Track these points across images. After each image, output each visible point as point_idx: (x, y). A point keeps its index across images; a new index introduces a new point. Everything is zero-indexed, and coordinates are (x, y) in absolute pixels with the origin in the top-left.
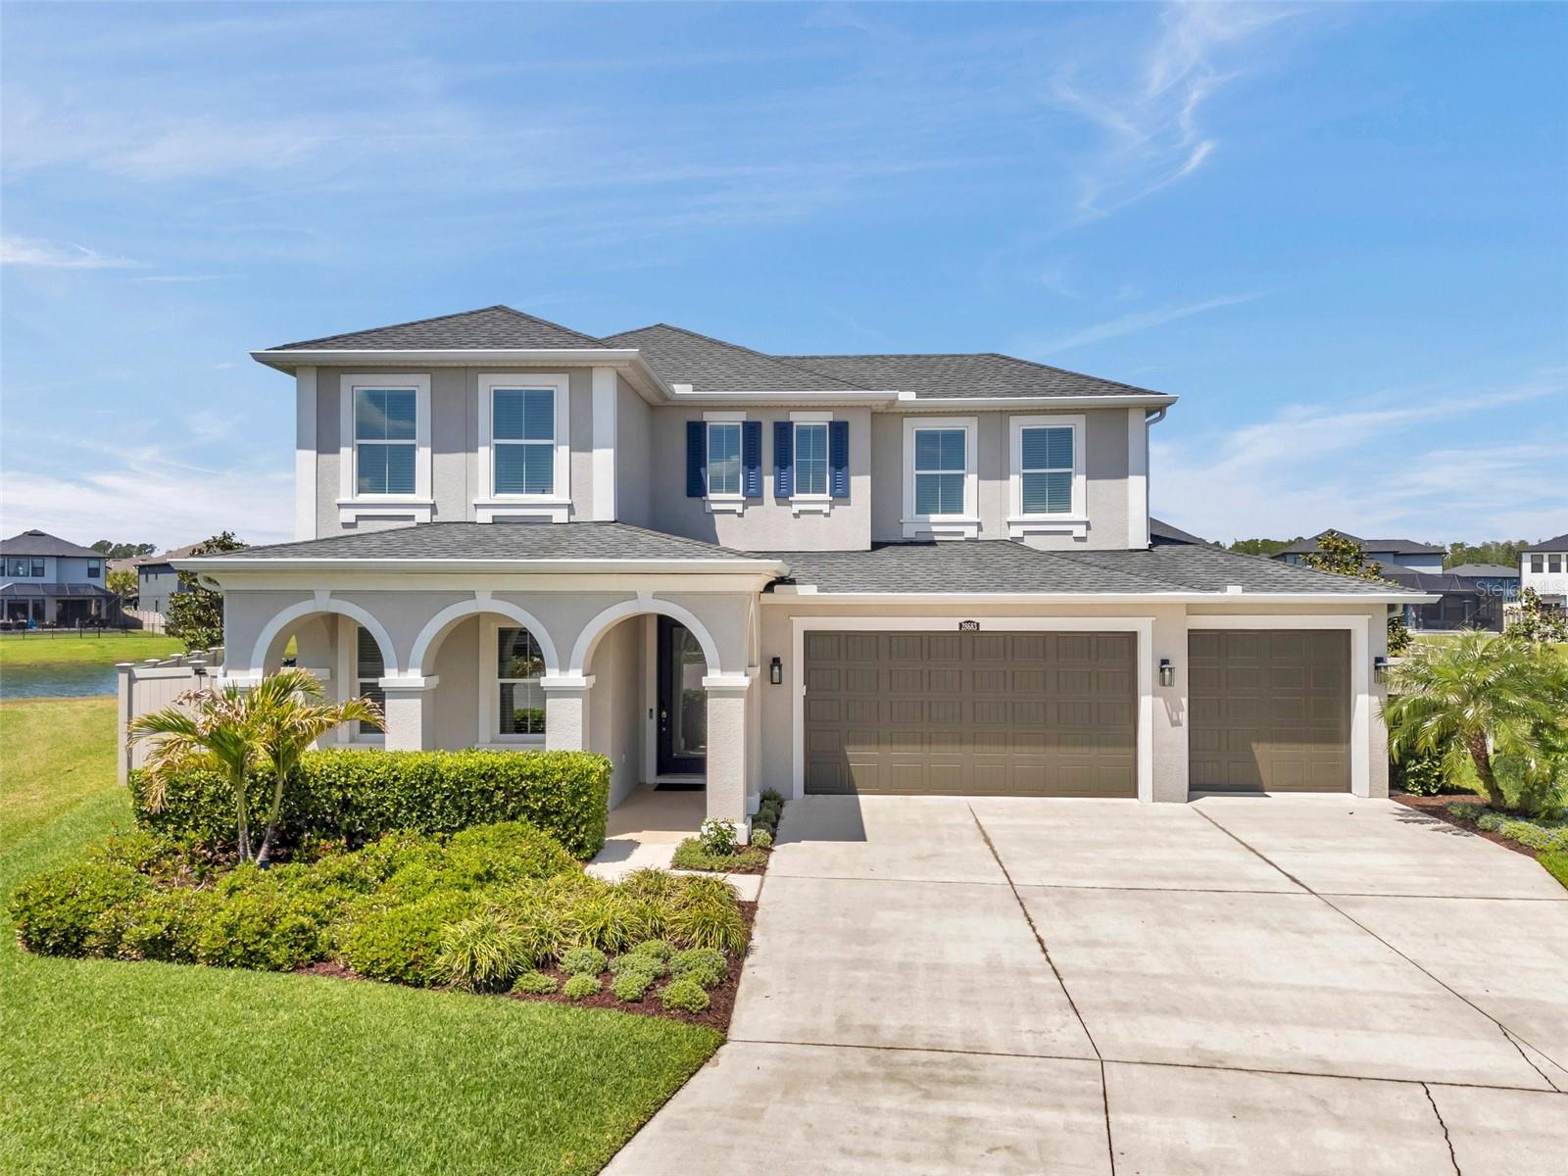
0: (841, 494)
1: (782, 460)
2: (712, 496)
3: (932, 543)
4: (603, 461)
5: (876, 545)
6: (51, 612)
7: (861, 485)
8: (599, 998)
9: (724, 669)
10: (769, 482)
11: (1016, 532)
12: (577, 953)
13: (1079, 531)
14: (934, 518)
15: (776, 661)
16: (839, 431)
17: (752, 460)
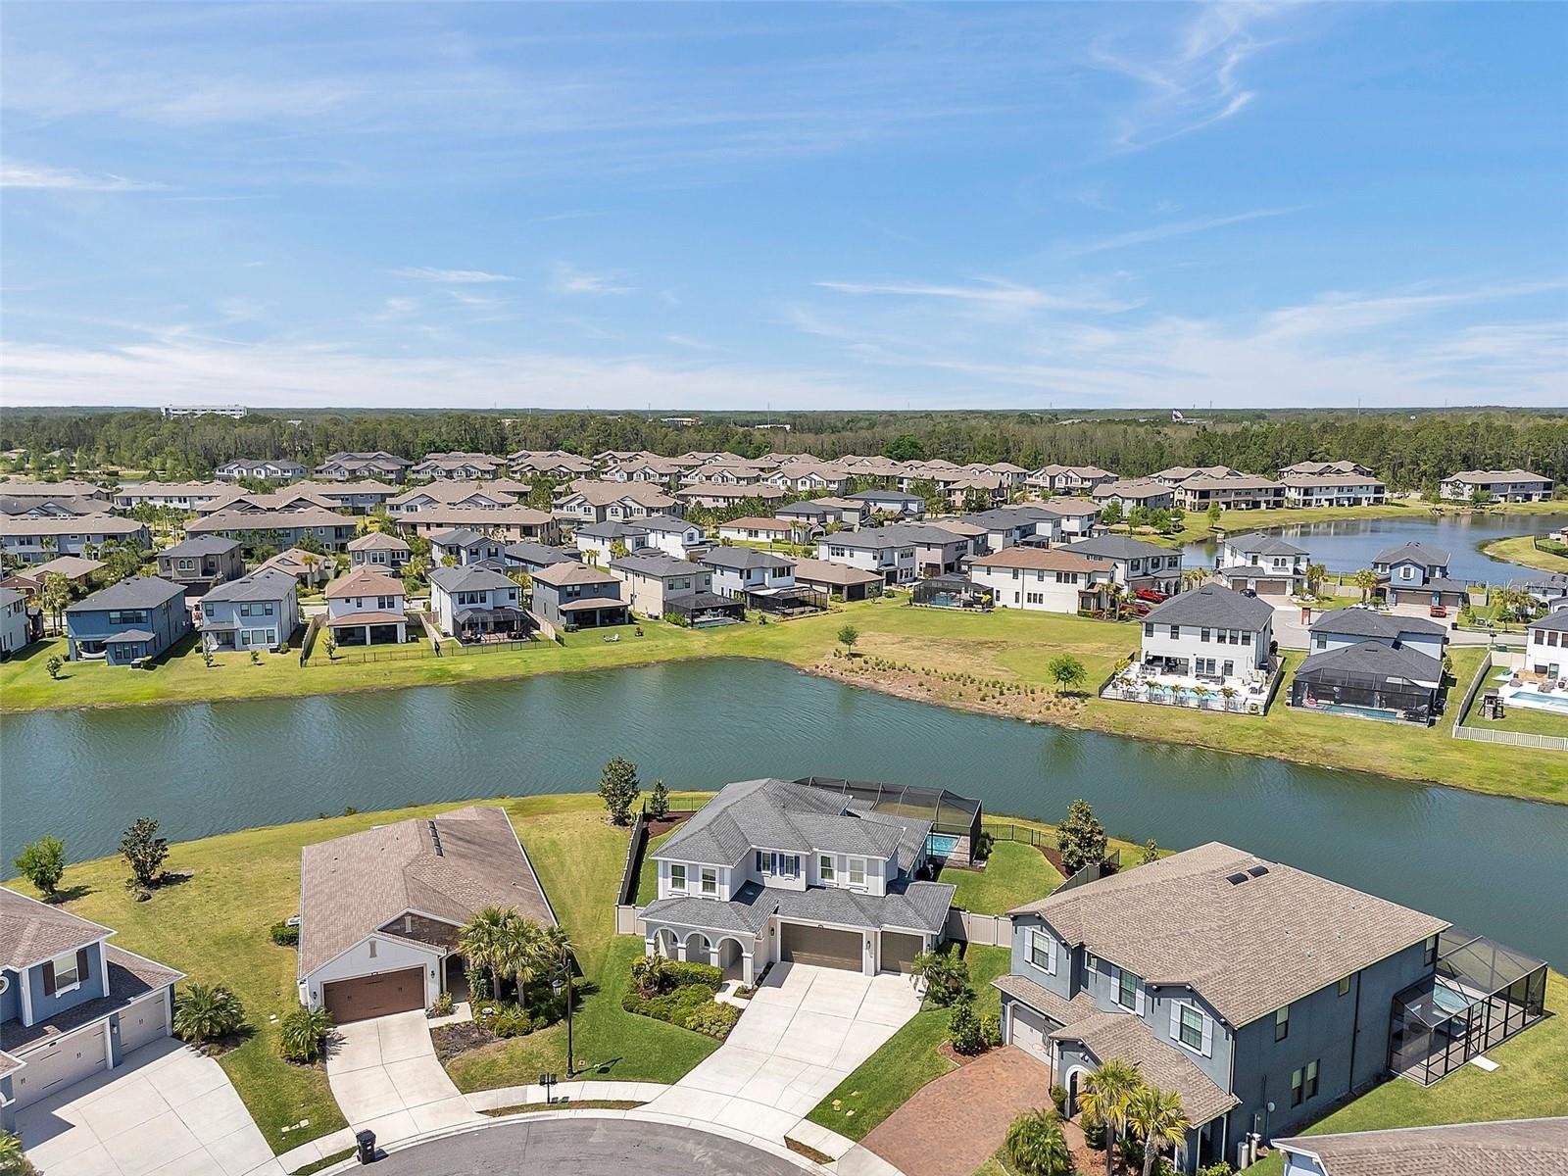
0: (797, 875)
1: (781, 865)
2: (763, 872)
3: (825, 888)
4: (727, 888)
5: (809, 887)
6: (491, 626)
7: (803, 874)
8: (708, 1034)
9: (747, 952)
10: (778, 870)
11: (848, 888)
12: (707, 1024)
13: (865, 889)
14: (826, 880)
15: (773, 930)
16: (797, 858)
17: (774, 863)
